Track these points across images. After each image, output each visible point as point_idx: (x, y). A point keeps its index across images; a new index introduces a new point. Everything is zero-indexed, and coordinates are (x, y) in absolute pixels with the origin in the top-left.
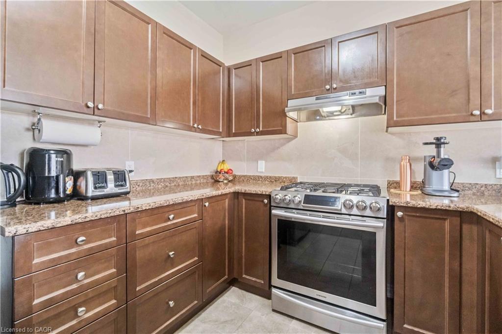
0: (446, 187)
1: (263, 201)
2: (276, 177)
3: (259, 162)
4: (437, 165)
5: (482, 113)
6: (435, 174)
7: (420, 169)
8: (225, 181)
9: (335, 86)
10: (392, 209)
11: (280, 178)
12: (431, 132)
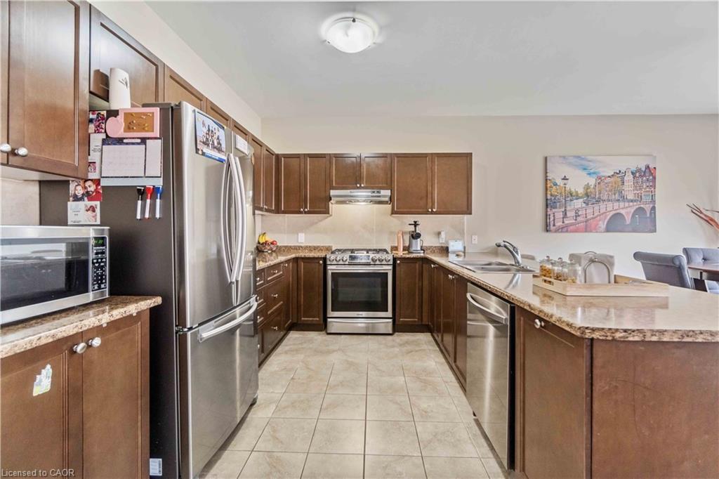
0: (419, 249)
1: (319, 262)
2: (314, 247)
3: (299, 234)
4: (415, 236)
5: (432, 210)
6: (414, 241)
7: (407, 237)
8: (270, 252)
9: (362, 185)
10: (395, 259)
11: (318, 247)
12: (411, 218)
